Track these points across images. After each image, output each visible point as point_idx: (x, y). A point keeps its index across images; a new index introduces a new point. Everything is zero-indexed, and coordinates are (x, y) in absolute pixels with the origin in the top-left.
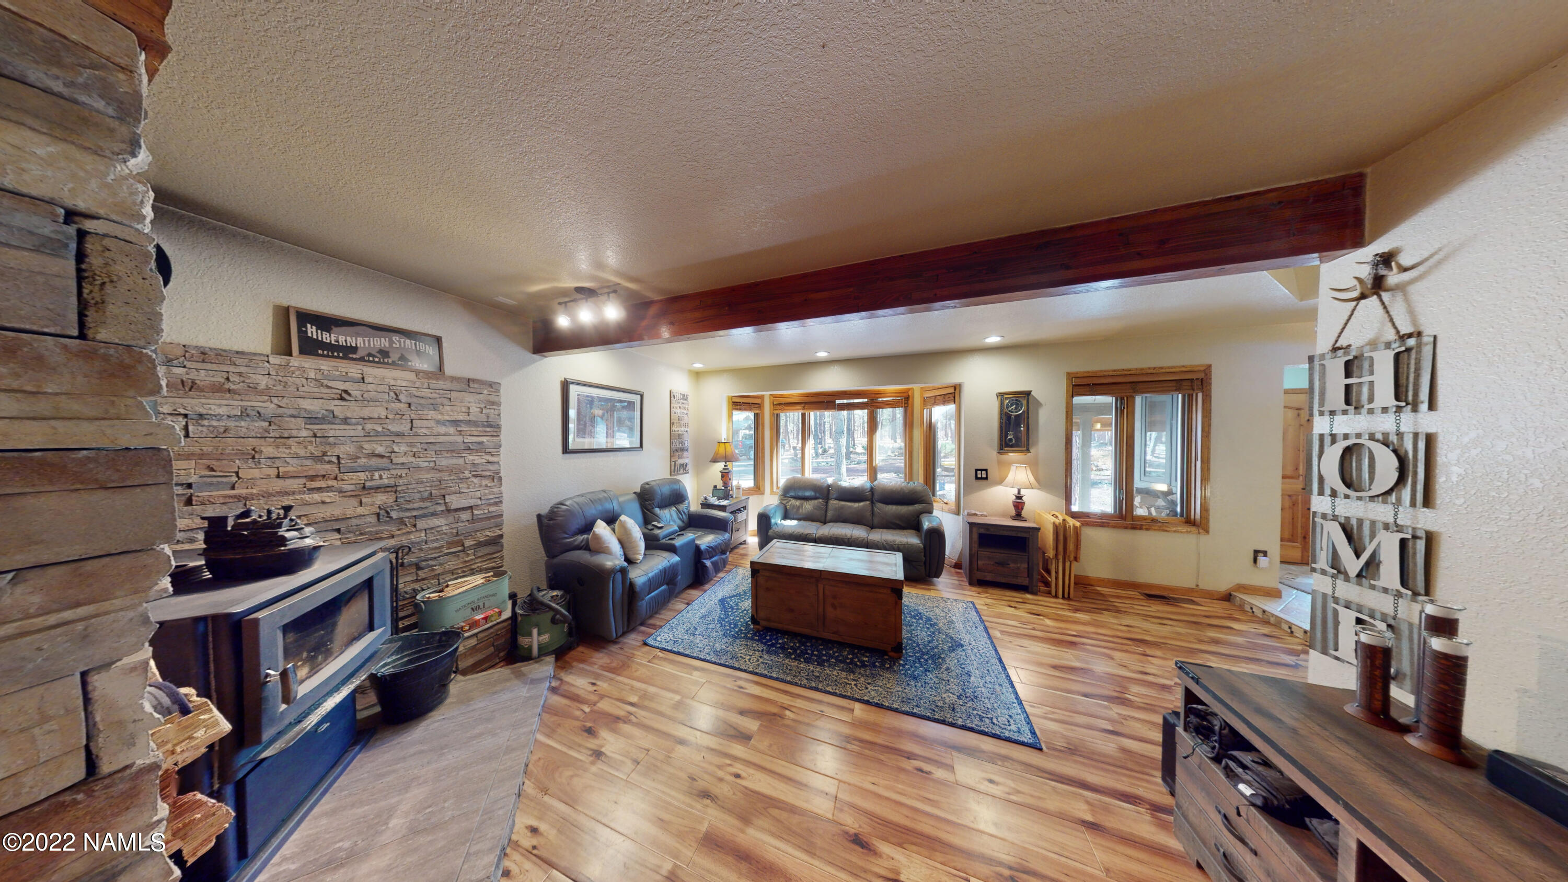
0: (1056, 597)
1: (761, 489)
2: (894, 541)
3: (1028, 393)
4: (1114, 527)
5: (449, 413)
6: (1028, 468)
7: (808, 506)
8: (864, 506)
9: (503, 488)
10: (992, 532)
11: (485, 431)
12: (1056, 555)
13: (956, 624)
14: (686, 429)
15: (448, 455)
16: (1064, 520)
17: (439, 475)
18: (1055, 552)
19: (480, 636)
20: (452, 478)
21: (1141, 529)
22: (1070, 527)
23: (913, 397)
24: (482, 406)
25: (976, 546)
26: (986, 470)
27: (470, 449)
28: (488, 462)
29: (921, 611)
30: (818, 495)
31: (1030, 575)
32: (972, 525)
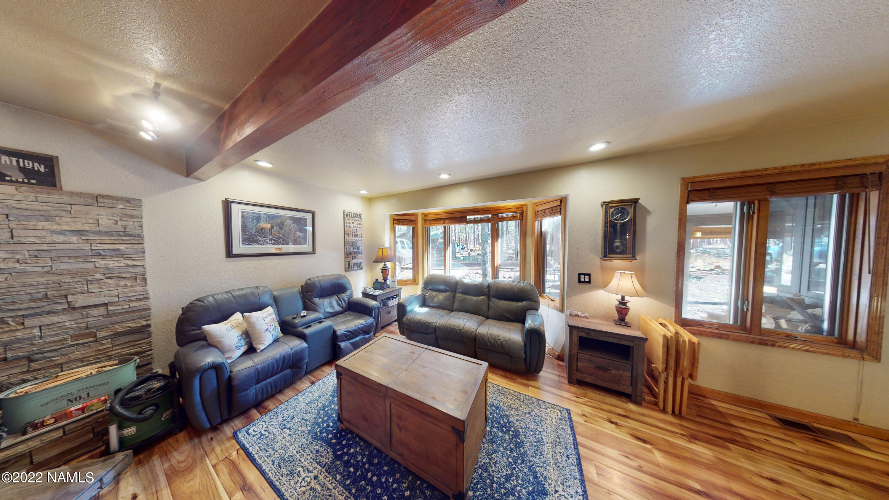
0: (664, 411)
1: (417, 281)
2: (498, 336)
3: (635, 202)
4: (736, 340)
5: (67, 223)
6: (634, 276)
7: (441, 297)
8: (482, 299)
9: (147, 288)
10: (593, 336)
11: (123, 240)
12: (666, 369)
13: (545, 448)
14: (361, 239)
15: (70, 261)
16: (677, 333)
17: (56, 278)
18: (664, 366)
19: (67, 428)
20: (77, 280)
21: (773, 345)
22: (684, 341)
23: (527, 212)
24: (117, 218)
25: (576, 348)
26: (589, 275)
27: (101, 255)
28: (128, 266)
29: (511, 419)
30: (448, 288)
31: (633, 382)
32: (572, 328)
